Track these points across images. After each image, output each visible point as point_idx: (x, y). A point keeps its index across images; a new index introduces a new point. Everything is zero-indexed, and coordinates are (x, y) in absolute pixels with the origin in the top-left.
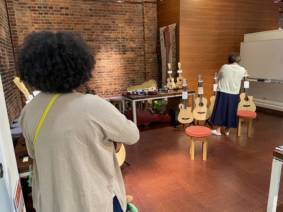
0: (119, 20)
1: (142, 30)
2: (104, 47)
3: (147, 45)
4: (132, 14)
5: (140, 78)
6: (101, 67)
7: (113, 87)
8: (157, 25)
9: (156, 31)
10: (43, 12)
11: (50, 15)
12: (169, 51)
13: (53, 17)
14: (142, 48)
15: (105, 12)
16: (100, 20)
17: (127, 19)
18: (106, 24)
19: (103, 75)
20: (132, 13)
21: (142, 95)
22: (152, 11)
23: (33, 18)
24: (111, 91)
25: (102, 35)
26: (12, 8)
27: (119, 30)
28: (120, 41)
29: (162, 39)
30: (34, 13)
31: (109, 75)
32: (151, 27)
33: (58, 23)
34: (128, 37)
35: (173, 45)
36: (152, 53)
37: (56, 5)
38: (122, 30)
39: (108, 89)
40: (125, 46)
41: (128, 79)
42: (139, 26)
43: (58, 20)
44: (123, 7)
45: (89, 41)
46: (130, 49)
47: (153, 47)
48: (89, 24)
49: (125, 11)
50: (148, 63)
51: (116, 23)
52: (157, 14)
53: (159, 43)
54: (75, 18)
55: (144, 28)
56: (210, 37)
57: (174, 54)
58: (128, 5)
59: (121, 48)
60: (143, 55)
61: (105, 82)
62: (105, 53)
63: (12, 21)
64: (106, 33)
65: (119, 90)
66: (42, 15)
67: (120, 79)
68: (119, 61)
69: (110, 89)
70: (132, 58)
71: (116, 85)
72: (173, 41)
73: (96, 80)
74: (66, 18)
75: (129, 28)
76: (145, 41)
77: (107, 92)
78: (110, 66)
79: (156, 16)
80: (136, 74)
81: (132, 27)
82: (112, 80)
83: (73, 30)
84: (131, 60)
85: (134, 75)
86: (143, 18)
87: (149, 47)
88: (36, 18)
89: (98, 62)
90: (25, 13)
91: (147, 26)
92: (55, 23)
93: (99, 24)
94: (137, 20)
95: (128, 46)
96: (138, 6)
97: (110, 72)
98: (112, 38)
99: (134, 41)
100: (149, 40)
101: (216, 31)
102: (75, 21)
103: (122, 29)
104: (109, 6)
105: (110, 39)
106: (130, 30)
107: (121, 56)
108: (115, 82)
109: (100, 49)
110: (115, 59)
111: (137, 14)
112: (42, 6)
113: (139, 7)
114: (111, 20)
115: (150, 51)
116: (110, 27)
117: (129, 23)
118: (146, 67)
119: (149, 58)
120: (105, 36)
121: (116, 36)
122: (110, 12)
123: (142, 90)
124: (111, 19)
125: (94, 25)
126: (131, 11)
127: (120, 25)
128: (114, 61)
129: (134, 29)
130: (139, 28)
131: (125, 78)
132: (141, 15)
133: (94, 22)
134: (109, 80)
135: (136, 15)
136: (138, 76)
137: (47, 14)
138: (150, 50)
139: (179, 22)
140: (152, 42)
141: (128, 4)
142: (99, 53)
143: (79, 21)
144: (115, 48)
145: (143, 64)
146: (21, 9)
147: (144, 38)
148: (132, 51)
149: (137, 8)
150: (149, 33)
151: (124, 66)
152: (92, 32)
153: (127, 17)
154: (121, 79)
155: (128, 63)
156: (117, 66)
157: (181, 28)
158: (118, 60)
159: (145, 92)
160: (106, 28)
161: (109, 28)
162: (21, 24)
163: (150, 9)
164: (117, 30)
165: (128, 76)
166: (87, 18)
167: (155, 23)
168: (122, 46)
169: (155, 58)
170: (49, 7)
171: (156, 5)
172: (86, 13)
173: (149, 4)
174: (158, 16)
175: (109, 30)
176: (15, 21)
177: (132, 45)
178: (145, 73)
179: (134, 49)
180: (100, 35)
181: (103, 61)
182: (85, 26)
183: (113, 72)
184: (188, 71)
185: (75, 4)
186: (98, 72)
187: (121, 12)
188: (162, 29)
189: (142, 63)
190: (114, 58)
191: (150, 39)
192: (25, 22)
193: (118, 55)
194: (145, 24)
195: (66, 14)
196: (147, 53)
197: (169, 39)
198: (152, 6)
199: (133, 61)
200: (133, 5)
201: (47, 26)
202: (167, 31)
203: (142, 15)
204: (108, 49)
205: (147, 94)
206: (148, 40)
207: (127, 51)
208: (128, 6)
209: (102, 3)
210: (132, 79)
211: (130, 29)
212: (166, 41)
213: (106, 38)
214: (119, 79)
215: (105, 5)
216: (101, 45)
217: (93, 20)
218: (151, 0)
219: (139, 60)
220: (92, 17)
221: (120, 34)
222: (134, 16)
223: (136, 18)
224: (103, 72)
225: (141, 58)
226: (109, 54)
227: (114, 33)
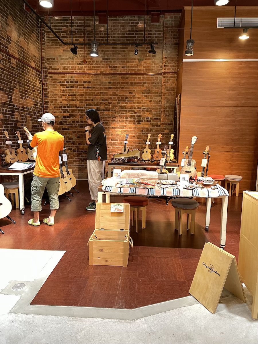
0: (137, 91)
1: (160, 100)
2: (119, 117)
3: (163, 115)
4: (150, 85)
6: (115, 135)
8: (175, 96)
9: (175, 102)
10: (70, 86)
11: (75, 88)
13: (77, 90)
14: (158, 119)
15: (123, 84)
16: (117, 92)
17: (145, 90)
18: (123, 95)
19: (116, 143)
22: (171, 81)
23: (62, 91)
25: (118, 105)
26: (46, 83)
27: (136, 100)
28: (136, 112)
30: (63, 87)
31: (122, 143)
32: (169, 97)
33: (81, 95)
34: (145, 108)
36: (168, 124)
37: (81, 80)
38: (139, 101)
40: (140, 116)
41: (141, 149)
42: (157, 96)
43: (81, 92)
44: (142, 79)
45: (106, 110)
47: (169, 117)
48: (107, 95)
49: (143, 82)
50: (163, 134)
51: (133, 94)
52: (176, 84)
54: (95, 90)
59: (136, 118)
60: (160, 126)
61: (117, 150)
62: (120, 123)
63: (45, 94)
64: (122, 104)
66: (69, 89)
67: (133, 148)
68: (133, 131)
70: (147, 128)
74: (87, 90)
75: (146, 98)
76: (161, 111)
78: (123, 135)
79: (176, 87)
81: (150, 97)
83: (92, 100)
86: (162, 88)
87: (165, 117)
88: (64, 91)
89: (112, 131)
90: (56, 87)
91: (164, 97)
92: (78, 95)
93: (117, 95)
95: (144, 116)
98: (128, 108)
99: (151, 111)
101: (230, 102)
102: (95, 93)
103: (138, 99)
105: (125, 109)
106: (146, 100)
107: (136, 126)
110: (129, 128)
111: (156, 85)
112: (70, 81)
113: (158, 78)
115: (165, 122)
116: (126, 98)
117: (146, 93)
119: (165, 129)
120: (121, 106)
121: (132, 106)
122: (128, 84)
124: (128, 91)
125: (112, 96)
126: (150, 82)
127: (137, 96)
128: (128, 130)
129: (151, 100)
130: (156, 99)
132: (160, 85)
133: (112, 94)
135: (154, 86)
137: (73, 87)
138: (167, 121)
139: (181, 93)
140: (169, 112)
142: (114, 122)
143: (99, 93)
144: (130, 118)
146: (54, 83)
147: (161, 109)
148: (147, 121)
149: (156, 79)
150: (167, 103)
151: (137, 136)
152: (109, 103)
153: (144, 87)
155: (142, 133)
156: (131, 135)
157: (183, 99)
158: (132, 129)
160: (123, 99)
162: (52, 96)
163: (169, 80)
165: (141, 146)
166: (106, 90)
167: (174, 93)
168: (137, 116)
169: (171, 129)
170: (75, 82)
171: (175, 75)
172: (106, 85)
173: (168, 75)
175: (125, 101)
176: (47, 94)
177: (148, 115)
179: (150, 120)
180: (116, 105)
181: (117, 129)
182: (103, 97)
185: (97, 78)
186: (111, 140)
187: (138, 84)
189: (158, 134)
191: (167, 109)
192: (55, 95)
193: (133, 125)
194: (163, 94)
195: (88, 87)
196: (163, 123)
197: (179, 109)
198: (171, 76)
199: (147, 131)
200: (152, 76)
201: (72, 97)
204: (123, 118)
206: (165, 110)
207: (142, 121)
208: (147, 78)
209: (121, 76)
212: (178, 112)
213: (122, 108)
214: (131, 148)
215: (124, 78)
216: (116, 115)
217: (112, 92)
218: (170, 70)
219: (154, 130)
220: (110, 89)
221: (137, 105)
222: (153, 87)
223: (154, 89)
224: (116, 140)
225: (156, 128)
226: (123, 123)
227: (130, 103)
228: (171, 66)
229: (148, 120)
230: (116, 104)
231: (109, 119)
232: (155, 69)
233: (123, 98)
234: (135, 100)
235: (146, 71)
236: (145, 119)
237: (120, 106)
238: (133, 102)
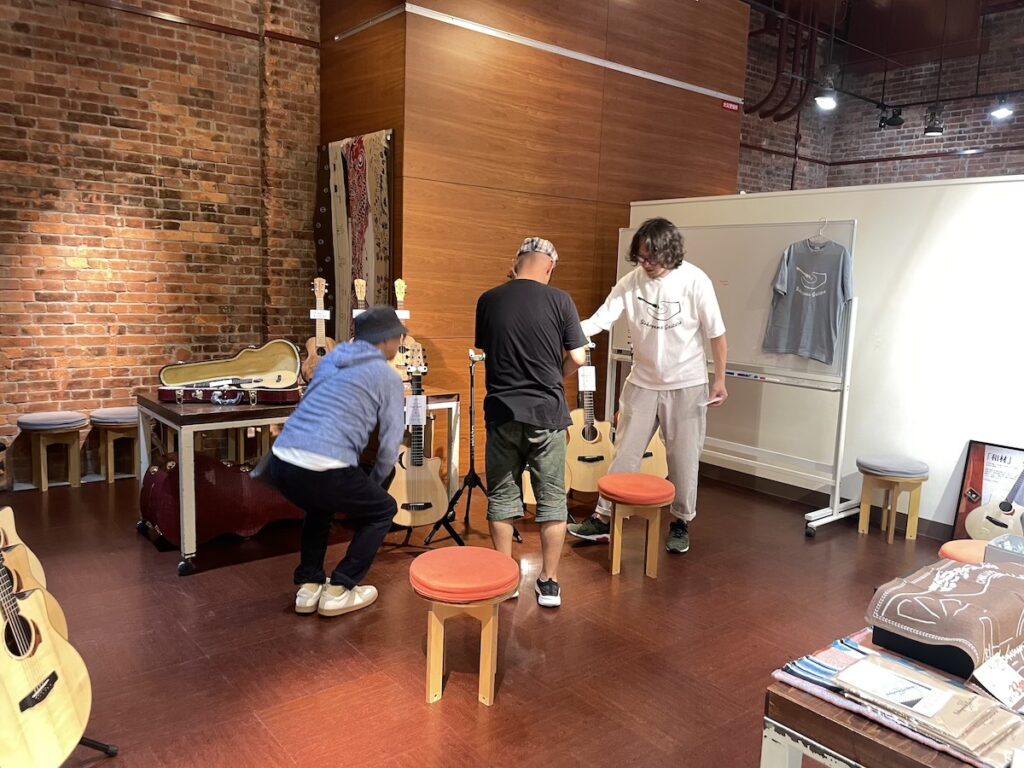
0: (156, 86)
1: (257, 140)
2: (74, 191)
3: (277, 202)
4: (212, 72)
5: (240, 330)
6: (56, 272)
7: (112, 362)
8: (317, 131)
9: (315, 154)
12: (361, 233)
14: (251, 213)
15: (89, 48)
16: (61, 76)
17: (192, 89)
18: (91, 96)
19: (64, 309)
20: (215, 69)
21: (230, 404)
22: (298, 74)
24: (97, 382)
25: (67, 137)
27: (153, 127)
28: (156, 174)
29: (336, 187)
31: (93, 311)
32: (294, 133)
34: (194, 162)
35: (377, 212)
36: (295, 237)
38: (167, 130)
39: (86, 374)
40: (177, 195)
41: (187, 332)
42: (242, 122)
44: (175, 39)
46: (199, 209)
47: (299, 211)
49: (182, 55)
50: (279, 274)
51: (141, 99)
52: (318, 88)
53: (323, 199)
55: (264, 133)
56: (516, 197)
57: (382, 246)
58: (198, 35)
59: (160, 201)
60: (259, 239)
61: (72, 341)
62: (81, 218)
64: (90, 134)
65: (138, 379)
67: (148, 329)
68: (144, 256)
69: (96, 373)
70: (207, 248)
71: (128, 357)
72: (378, 194)
73: (25, 332)
75: (199, 124)
76: (268, 185)
77: (79, 384)
78: (99, 273)
79: (316, 97)
80: (221, 312)
81: (213, 124)
82: (107, 335)
84: (202, 255)
85: (212, 319)
86: (263, 95)
87: (284, 209)
89: (39, 252)
91: (277, 129)
93: (60, 92)
94: (234, 97)
95: (191, 197)
96: (242, 47)
97: (99, 298)
98: (116, 156)
99: (220, 179)
100: (283, 181)
101: (537, 180)
103: (165, 125)
104: (108, 23)
105: (106, 157)
106: (200, 133)
107: (158, 235)
108: (120, 341)
109: (55, 197)
110: (128, 243)
111: (237, 77)
113: (245, 50)
114: (116, 82)
115: (285, 227)
117: (198, 103)
118: (270, 288)
119: (285, 254)
120: (85, 143)
121: (135, 148)
122: (115, 51)
123: (230, 382)
124: (117, 79)
125: (34, 91)
126: (212, 61)
127: (158, 108)
128: (120, 253)
129: (219, 133)
130: (241, 132)
131: (170, 330)
132: (254, 81)
133: (33, 82)
134: (92, 330)
135: (231, 79)
136: (230, 322)
138: (289, 223)
139: (403, 127)
140: (297, 191)
141: (196, 31)
142: (49, 213)
144: (131, 199)
145: (257, 277)
147: (263, 175)
148: (208, 219)
149: (237, 52)
150: (287, 155)
151: (167, 278)
152: (18, 122)
153: (189, 78)
154: (153, 331)
155: (188, 267)
156: (135, 276)
157: (410, 150)
158: (140, 248)
159: (247, 393)
160: (93, 111)
161: (103, 112)
163: (291, 66)
164: (141, 127)
165: (186, 320)
167: (312, 119)
168: (164, 194)
169: (308, 255)
171: (314, 55)
173: (286, 46)
174: (324, 95)
175: (103, 121)
177: (209, 195)
178: (264, 312)
179: (217, 214)
180: (59, 136)
181: (68, 248)
183: (112, 298)
184: (436, 314)
186: (37, 294)
187: (163, 57)
188: (338, 147)
189: (253, 271)
190: (121, 240)
191: (290, 179)
193: (144, 230)
194: (269, 118)
196: (275, 232)
197: (362, 186)
198: (299, 53)
199: (209, 259)
200: (219, 39)
202: (356, 157)
203: (257, 84)
204: (94, 199)
205: (253, 402)
206: (280, 183)
207: (186, 217)
208: (199, 39)
210: (205, 332)
211: (204, 128)
212: (353, 194)
213: (88, 153)
214: (142, 332)
215: (93, 18)
216: (60, 180)
217: (31, 73)
218: (295, 32)
219: (237, 257)
220: (23, 59)
221: (159, 145)
222: (224, 82)
223: (231, 91)
224: (64, 298)
225: (246, 249)
226: (99, 221)
227: (126, 136)
228: (296, 14)
229: (211, 214)
230: (59, 132)
231: (20, 199)
232: (229, 13)
233: (94, 108)
234: (148, 126)
235: (192, 11)
236: (196, 209)
237: (75, 142)
238: (140, 132)
